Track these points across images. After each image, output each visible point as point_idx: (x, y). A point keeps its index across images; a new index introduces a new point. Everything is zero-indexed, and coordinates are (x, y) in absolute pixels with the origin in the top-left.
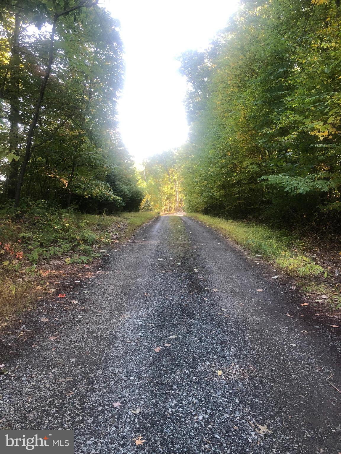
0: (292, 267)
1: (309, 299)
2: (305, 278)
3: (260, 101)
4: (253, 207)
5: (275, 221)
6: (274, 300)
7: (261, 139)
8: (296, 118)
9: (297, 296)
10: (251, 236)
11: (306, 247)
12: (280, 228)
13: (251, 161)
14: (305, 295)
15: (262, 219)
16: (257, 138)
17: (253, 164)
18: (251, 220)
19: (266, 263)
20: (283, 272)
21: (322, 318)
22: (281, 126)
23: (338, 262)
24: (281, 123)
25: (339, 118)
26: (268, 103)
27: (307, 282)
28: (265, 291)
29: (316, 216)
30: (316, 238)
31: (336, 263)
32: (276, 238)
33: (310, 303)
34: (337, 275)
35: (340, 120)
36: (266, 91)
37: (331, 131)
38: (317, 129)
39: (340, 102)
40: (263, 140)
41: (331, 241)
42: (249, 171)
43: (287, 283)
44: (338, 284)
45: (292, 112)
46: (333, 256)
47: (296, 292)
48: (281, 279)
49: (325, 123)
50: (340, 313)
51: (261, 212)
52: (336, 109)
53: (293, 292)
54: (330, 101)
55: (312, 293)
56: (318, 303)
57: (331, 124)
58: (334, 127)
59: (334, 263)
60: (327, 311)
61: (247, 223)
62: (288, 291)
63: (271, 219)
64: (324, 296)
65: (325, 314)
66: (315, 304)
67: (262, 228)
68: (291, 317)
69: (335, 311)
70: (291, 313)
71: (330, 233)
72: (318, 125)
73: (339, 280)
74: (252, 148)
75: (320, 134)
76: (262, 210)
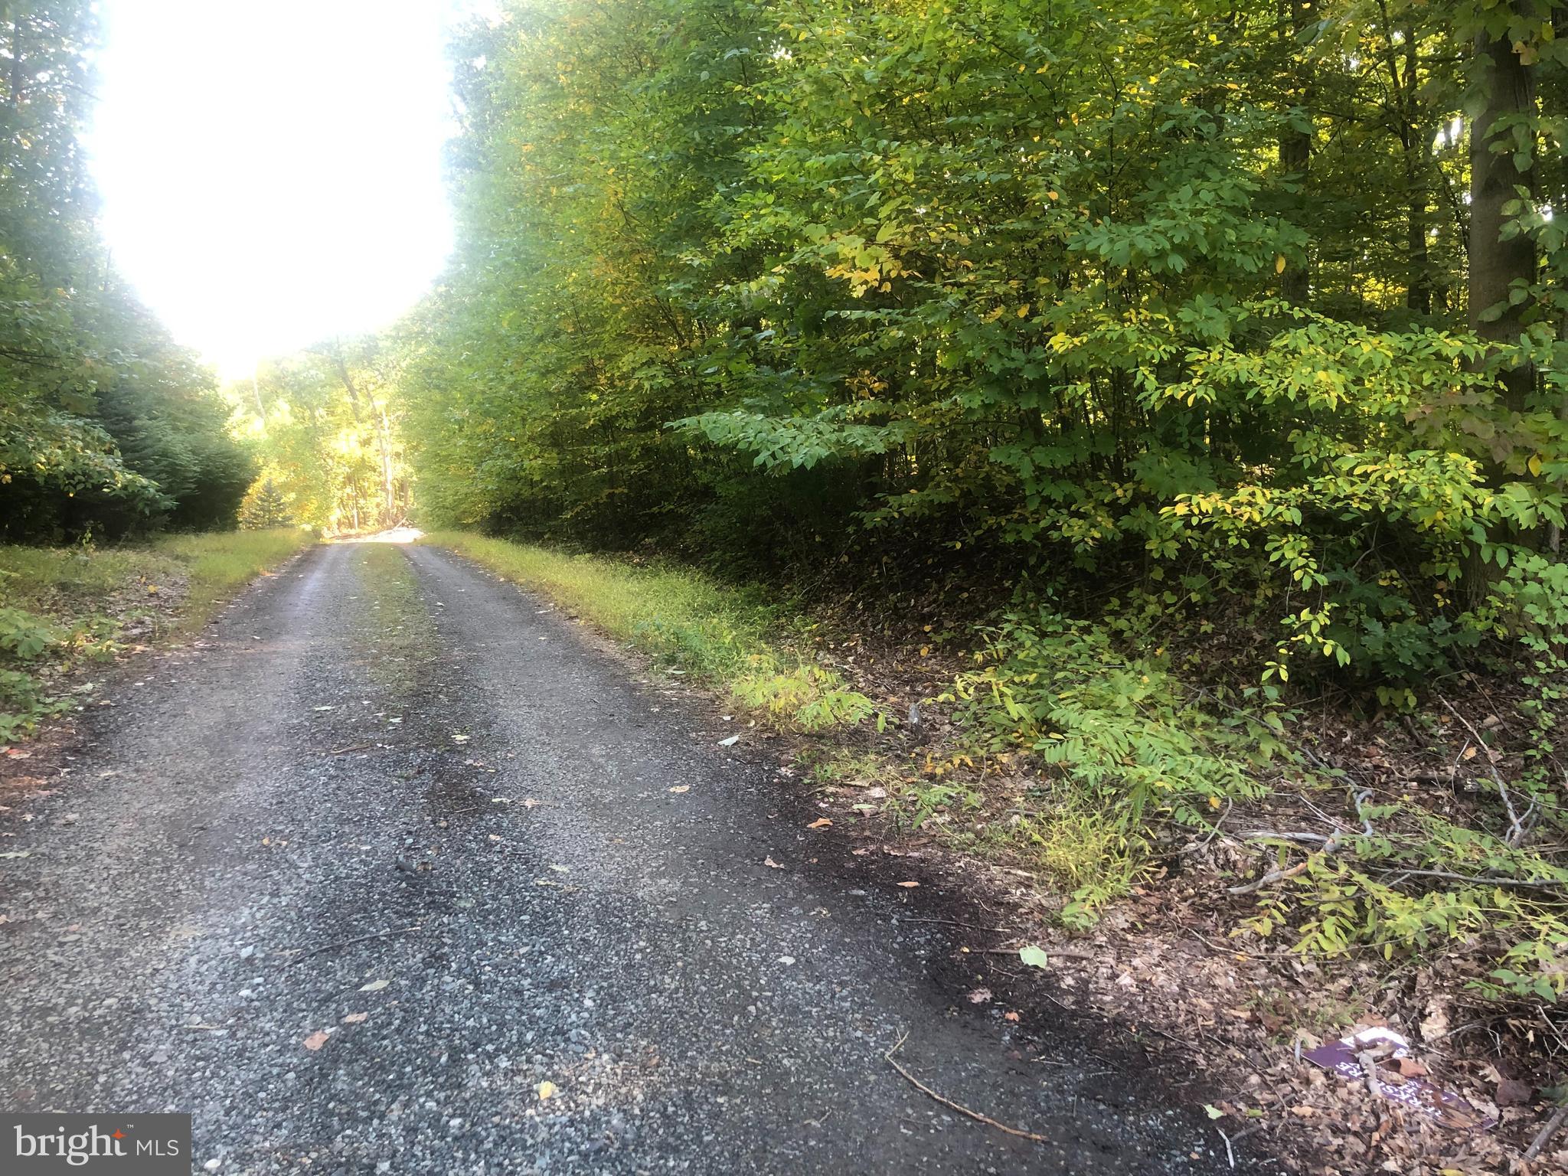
0: (782, 702)
1: (832, 805)
2: (821, 737)
3: (668, 151)
4: (655, 509)
5: (727, 557)
6: (725, 819)
7: (676, 281)
8: (782, 221)
9: (797, 797)
10: (651, 605)
11: (823, 635)
12: (743, 577)
13: (642, 353)
14: (822, 793)
15: (687, 548)
16: (662, 277)
17: (651, 363)
18: (649, 552)
19: (702, 694)
20: (753, 723)
21: (873, 862)
22: (735, 243)
23: (917, 680)
24: (735, 232)
25: (909, 228)
26: (694, 161)
27: (825, 749)
28: (698, 792)
29: (849, 535)
30: (852, 606)
31: (912, 682)
32: (732, 610)
33: (836, 815)
34: (916, 720)
35: (913, 234)
36: (687, 120)
37: (887, 267)
38: (846, 260)
39: (910, 177)
40: (681, 285)
41: (897, 614)
42: (639, 387)
43: (765, 756)
44: (918, 750)
45: (771, 199)
46: (902, 662)
47: (794, 784)
48: (748, 744)
49: (871, 240)
50: (925, 840)
51: (682, 524)
52: (899, 201)
53: (783, 786)
54: (880, 172)
55: (842, 785)
56: (861, 813)
57: (886, 244)
58: (897, 257)
59: (906, 683)
60: (888, 839)
61: (638, 564)
62: (770, 783)
63: (714, 549)
64: (877, 792)
65: (881, 849)
66: (853, 820)
67: (687, 580)
68: (778, 870)
69: (910, 835)
70: (780, 854)
71: (893, 589)
72: (849, 245)
73: (922, 736)
74: (647, 311)
75: (856, 277)
76: (686, 518)
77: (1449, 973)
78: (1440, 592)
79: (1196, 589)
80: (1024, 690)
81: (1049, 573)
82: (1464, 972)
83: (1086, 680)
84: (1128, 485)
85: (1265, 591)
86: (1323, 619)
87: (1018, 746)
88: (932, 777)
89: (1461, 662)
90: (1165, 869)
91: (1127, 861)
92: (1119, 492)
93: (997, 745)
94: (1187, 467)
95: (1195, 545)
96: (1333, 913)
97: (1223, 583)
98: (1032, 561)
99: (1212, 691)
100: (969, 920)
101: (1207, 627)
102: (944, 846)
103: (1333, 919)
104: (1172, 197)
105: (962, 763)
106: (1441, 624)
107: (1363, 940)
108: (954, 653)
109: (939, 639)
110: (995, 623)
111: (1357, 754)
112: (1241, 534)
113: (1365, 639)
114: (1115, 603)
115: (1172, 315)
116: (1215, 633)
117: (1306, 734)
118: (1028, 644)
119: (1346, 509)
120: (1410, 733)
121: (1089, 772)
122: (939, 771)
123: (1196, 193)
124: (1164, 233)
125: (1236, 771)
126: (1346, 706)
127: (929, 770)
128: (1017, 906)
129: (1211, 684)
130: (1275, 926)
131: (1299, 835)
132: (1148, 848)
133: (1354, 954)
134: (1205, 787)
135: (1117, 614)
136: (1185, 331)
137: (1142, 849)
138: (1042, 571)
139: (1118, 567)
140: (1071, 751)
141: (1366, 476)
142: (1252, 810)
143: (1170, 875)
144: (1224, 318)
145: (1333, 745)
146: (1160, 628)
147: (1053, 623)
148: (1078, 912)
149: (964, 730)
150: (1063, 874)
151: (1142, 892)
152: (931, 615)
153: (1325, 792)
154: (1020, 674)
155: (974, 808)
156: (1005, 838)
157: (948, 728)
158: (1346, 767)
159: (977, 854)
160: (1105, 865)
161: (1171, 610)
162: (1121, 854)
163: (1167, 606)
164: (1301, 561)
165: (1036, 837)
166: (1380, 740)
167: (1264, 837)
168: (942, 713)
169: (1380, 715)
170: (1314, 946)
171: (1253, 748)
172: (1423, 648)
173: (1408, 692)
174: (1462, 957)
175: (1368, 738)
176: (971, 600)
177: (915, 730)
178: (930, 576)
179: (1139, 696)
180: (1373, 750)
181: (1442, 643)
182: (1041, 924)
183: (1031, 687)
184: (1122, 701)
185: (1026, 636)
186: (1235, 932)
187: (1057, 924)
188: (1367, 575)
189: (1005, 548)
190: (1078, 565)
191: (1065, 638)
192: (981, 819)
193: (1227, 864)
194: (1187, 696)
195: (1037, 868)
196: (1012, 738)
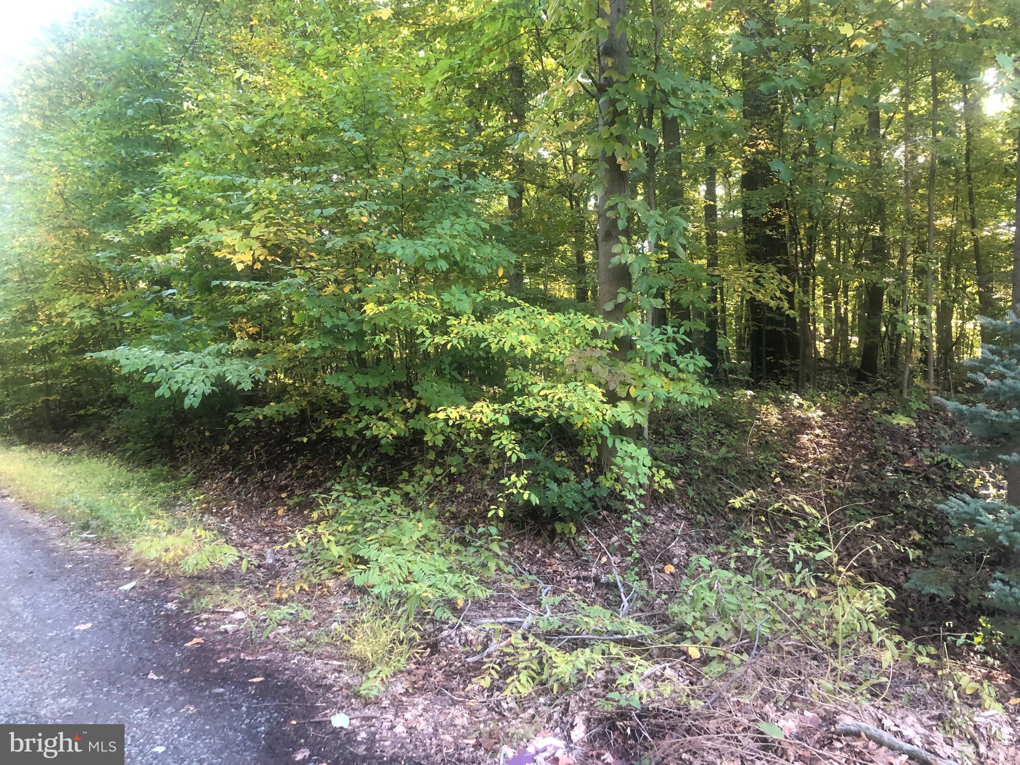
0: (171, 555)
1: (205, 627)
2: (199, 578)
3: (100, 161)
4: (82, 412)
5: (138, 446)
6: (119, 647)
7: (104, 250)
8: (183, 217)
9: (179, 624)
10: (72, 486)
11: (208, 503)
12: (149, 461)
13: (76, 299)
14: (198, 619)
15: (107, 440)
16: (93, 247)
17: (81, 306)
18: (76, 444)
19: (109, 552)
20: (148, 571)
21: (232, 667)
22: (148, 229)
23: (275, 532)
24: (148, 221)
25: (273, 229)
26: (120, 169)
27: (202, 586)
28: (99, 627)
29: (230, 432)
30: (231, 481)
31: (270, 535)
32: (139, 487)
33: (207, 635)
34: (271, 561)
35: (275, 233)
36: (115, 141)
37: (257, 253)
38: (229, 246)
39: (274, 197)
40: (107, 254)
41: (263, 486)
42: (71, 324)
43: (156, 596)
44: (270, 582)
45: (175, 201)
46: (266, 519)
47: (177, 615)
48: (143, 588)
49: (247, 234)
50: (270, 647)
51: (104, 422)
52: (266, 211)
53: (168, 617)
54: (253, 191)
55: (213, 612)
56: (226, 632)
57: (257, 238)
58: (264, 247)
59: (267, 534)
60: (244, 649)
61: (65, 453)
62: (158, 615)
63: (128, 441)
64: (239, 615)
65: (239, 657)
66: (219, 637)
67: (106, 464)
68: (158, 681)
69: (260, 644)
70: (161, 669)
71: (261, 468)
72: (231, 237)
73: (274, 573)
74: (81, 269)
75: (235, 259)
76: (107, 418)
77: (587, 697)
78: (588, 464)
79: (454, 464)
80: (345, 536)
81: (365, 455)
82: (596, 696)
83: (385, 526)
84: (414, 401)
85: (494, 465)
86: (523, 480)
87: (341, 574)
88: (279, 601)
89: (599, 505)
90: (429, 650)
91: (405, 647)
92: (408, 405)
93: (325, 574)
94: (448, 389)
95: (453, 437)
96: (526, 668)
97: (470, 461)
98: (354, 448)
99: (463, 529)
100: (298, 701)
101: (460, 488)
102: (284, 650)
103: (525, 672)
104: (438, 226)
105: (302, 589)
106: (588, 483)
107: (543, 683)
108: (301, 511)
109: (291, 503)
110: (328, 491)
111: (544, 564)
112: (479, 431)
113: (548, 493)
114: (406, 474)
115: (439, 296)
116: (465, 492)
117: (516, 553)
118: (348, 505)
119: (536, 416)
120: (573, 549)
121: (382, 590)
122: (285, 596)
123: (452, 225)
124: (435, 246)
125: (472, 581)
126: (538, 534)
127: (277, 596)
128: (332, 686)
129: (461, 525)
130: (493, 680)
131: (509, 620)
132: (418, 637)
133: (536, 692)
134: (454, 593)
135: (407, 482)
136: (446, 307)
137: (414, 638)
138: (360, 455)
139: (409, 451)
140: (372, 577)
141: (546, 396)
142: (481, 606)
143: (432, 654)
144: (470, 300)
145: (531, 559)
146: (433, 490)
147: (364, 489)
148: (371, 686)
149: (305, 565)
150: (363, 661)
151: (413, 667)
152: (286, 486)
153: (526, 590)
154: (342, 524)
155: (306, 621)
156: (327, 640)
157: (294, 565)
158: (538, 573)
159: (307, 653)
160: (390, 651)
161: (438, 479)
162: (401, 643)
163: (437, 476)
164: (511, 446)
165: (346, 637)
166: (557, 555)
167: (487, 623)
168: (290, 554)
169: (557, 539)
170: (514, 690)
171: (484, 565)
172: (579, 498)
173: (571, 525)
174: (596, 686)
175: (550, 554)
176: (314, 475)
177: (270, 568)
178: (287, 458)
179: (417, 535)
180: (553, 561)
181: (589, 495)
182: (347, 697)
183: (351, 533)
184: (405, 540)
185: (347, 501)
186: (470, 687)
187: (357, 695)
188: (550, 455)
189: (337, 439)
190: (383, 451)
191: (373, 500)
192: (311, 628)
193: (468, 643)
194: (447, 533)
195: (346, 658)
196: (336, 569)
